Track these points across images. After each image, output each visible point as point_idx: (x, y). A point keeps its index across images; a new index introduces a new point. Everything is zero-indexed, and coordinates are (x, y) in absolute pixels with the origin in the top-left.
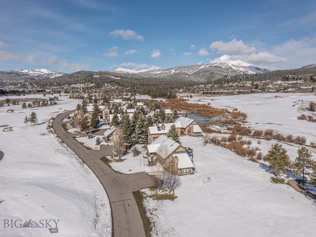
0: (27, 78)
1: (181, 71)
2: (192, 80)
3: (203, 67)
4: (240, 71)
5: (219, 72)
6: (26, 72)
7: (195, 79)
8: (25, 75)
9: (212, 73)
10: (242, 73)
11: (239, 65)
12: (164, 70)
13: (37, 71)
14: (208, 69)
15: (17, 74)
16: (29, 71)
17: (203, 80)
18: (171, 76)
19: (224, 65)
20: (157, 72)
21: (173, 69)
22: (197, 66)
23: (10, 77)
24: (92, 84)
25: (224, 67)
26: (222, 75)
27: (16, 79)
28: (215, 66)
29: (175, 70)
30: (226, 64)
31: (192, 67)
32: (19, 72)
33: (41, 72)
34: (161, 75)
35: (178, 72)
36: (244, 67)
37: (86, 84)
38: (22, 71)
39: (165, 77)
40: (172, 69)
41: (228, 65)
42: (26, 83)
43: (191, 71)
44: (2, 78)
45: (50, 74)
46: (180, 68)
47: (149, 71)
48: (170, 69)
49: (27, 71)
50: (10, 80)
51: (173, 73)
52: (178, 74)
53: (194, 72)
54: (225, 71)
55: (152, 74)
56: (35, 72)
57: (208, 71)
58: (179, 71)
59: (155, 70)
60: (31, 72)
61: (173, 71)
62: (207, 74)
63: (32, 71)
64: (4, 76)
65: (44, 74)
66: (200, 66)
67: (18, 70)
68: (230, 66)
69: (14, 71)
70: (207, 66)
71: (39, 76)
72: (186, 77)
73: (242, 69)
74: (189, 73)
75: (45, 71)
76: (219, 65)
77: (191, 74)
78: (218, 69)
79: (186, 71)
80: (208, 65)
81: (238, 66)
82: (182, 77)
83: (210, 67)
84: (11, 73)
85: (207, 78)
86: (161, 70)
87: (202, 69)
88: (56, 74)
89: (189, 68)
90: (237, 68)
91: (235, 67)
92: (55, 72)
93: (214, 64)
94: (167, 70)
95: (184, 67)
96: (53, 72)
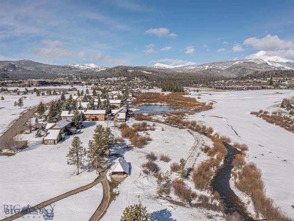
0: (77, 71)
1: (215, 67)
2: (223, 75)
3: (237, 63)
4: (275, 67)
5: (252, 68)
6: (77, 67)
7: (227, 75)
8: (76, 69)
9: (244, 69)
10: (276, 69)
11: (277, 61)
12: (198, 66)
13: (86, 66)
14: (240, 65)
15: (70, 68)
16: (80, 66)
17: (235, 76)
18: (204, 71)
19: (259, 61)
20: (191, 67)
21: (208, 64)
22: (231, 62)
23: (64, 70)
24: (124, 78)
25: (258, 63)
26: (255, 71)
27: (68, 72)
28: (249, 62)
29: (209, 66)
30: (262, 60)
31: (226, 63)
32: (72, 66)
33: (89, 66)
34: (195, 70)
35: (211, 67)
36: (281, 63)
37: (119, 78)
38: (74, 66)
39: (198, 72)
40: (206, 64)
41: (263, 61)
42: (73, 76)
43: (226, 66)
44: (57, 72)
45: (96, 68)
46: (214, 63)
47: (183, 66)
48: (205, 64)
49: (78, 65)
50: (63, 73)
51: (206, 68)
52: (211, 69)
53: (227, 68)
54: (259, 67)
55: (186, 69)
56: (84, 67)
57: (240, 67)
58: (213, 66)
59: (190, 66)
60: (81, 67)
61: (207, 67)
62: (239, 69)
63: (82, 65)
64: (59, 70)
65: (91, 69)
66: (234, 62)
67: (71, 64)
68: (266, 62)
69: (68, 66)
70: (242, 62)
71: (87, 70)
72: (218, 72)
73: (278, 65)
74: (223, 69)
75: (93, 66)
76: (254, 61)
77: (224, 70)
78: (252, 65)
79: (220, 67)
80: (242, 60)
81: (274, 62)
82: (214, 73)
83: (244, 63)
84: (65, 67)
85: (239, 74)
86: (196, 65)
87: (235, 65)
88: (101, 68)
89: (223, 64)
90: (273, 64)
91: (271, 63)
92: (102, 66)
93: (249, 60)
94: (202, 65)
95: (219, 63)
96: (99, 67)
